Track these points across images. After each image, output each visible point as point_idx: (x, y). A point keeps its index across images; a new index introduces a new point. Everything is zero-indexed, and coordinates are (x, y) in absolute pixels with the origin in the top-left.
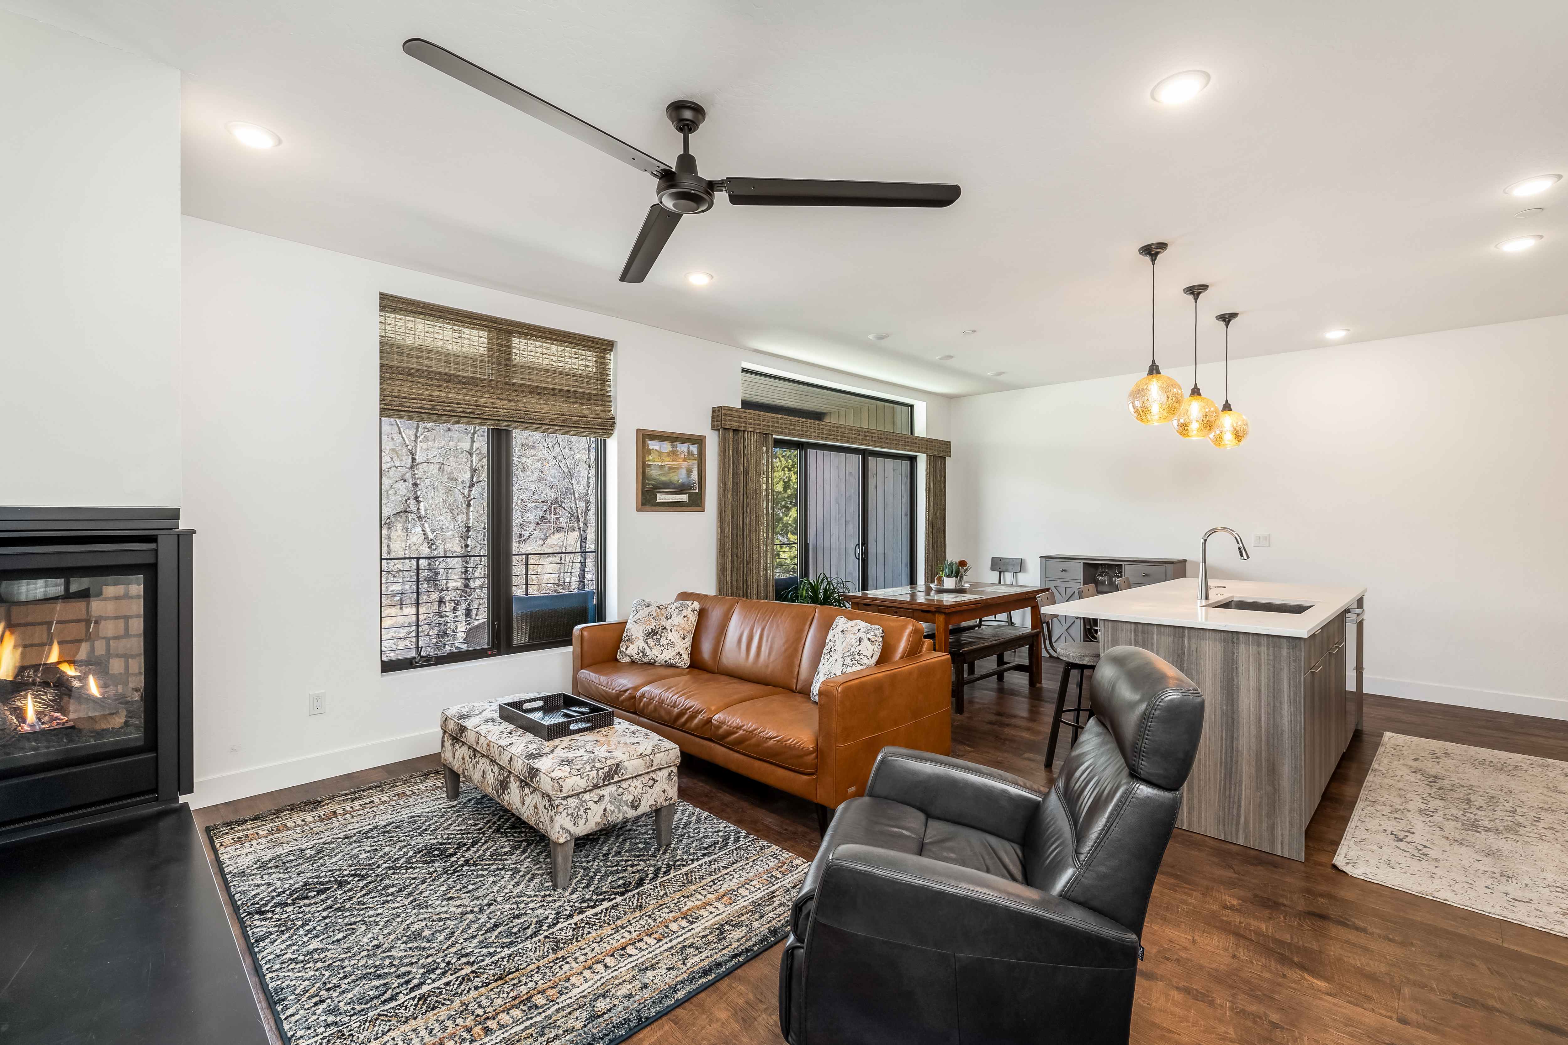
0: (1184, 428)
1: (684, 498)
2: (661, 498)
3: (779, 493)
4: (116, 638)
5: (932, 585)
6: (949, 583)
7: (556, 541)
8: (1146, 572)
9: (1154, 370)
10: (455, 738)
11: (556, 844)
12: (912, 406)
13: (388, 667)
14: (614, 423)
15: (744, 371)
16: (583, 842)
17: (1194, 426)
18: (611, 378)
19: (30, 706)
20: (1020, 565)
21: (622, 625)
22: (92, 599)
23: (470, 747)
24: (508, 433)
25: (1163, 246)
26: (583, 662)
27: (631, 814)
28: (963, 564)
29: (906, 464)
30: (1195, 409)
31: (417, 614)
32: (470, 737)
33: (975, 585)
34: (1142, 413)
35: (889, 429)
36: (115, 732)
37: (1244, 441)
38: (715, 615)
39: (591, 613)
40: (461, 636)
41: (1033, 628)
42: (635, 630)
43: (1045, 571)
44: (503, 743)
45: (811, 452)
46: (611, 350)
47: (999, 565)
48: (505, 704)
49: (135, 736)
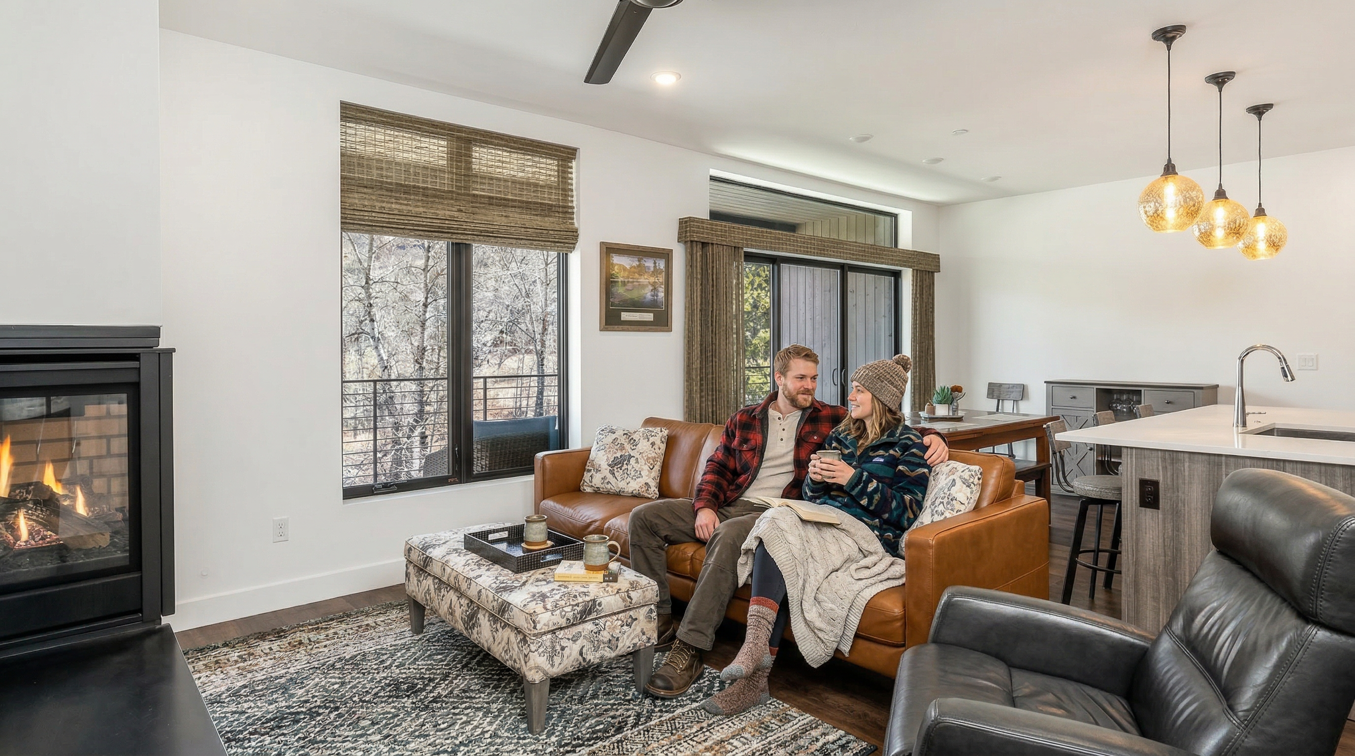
0: (1206, 237)
1: (649, 317)
2: (625, 316)
3: (749, 313)
4: (100, 457)
5: (921, 413)
6: (942, 410)
7: (511, 364)
8: (1170, 400)
9: (1170, 169)
10: (422, 570)
11: (533, 684)
12: (895, 216)
13: (351, 493)
14: (576, 237)
15: (713, 179)
16: (559, 683)
17: (1219, 233)
18: (574, 187)
19: (23, 524)
20: (1022, 392)
21: (585, 454)
22: (72, 418)
23: (435, 578)
24: (468, 247)
25: (1180, 29)
26: (546, 491)
27: (609, 654)
28: (957, 389)
29: (891, 279)
30: (1220, 214)
31: (375, 440)
32: (436, 569)
33: (972, 413)
34: (1156, 218)
35: (870, 241)
36: (101, 551)
37: (1283, 250)
38: (685, 444)
39: (553, 441)
40: (417, 464)
41: (1038, 462)
42: (601, 458)
43: (1051, 398)
44: (471, 575)
45: (785, 267)
46: (575, 159)
47: (995, 391)
48: (470, 534)
49: (120, 556)
